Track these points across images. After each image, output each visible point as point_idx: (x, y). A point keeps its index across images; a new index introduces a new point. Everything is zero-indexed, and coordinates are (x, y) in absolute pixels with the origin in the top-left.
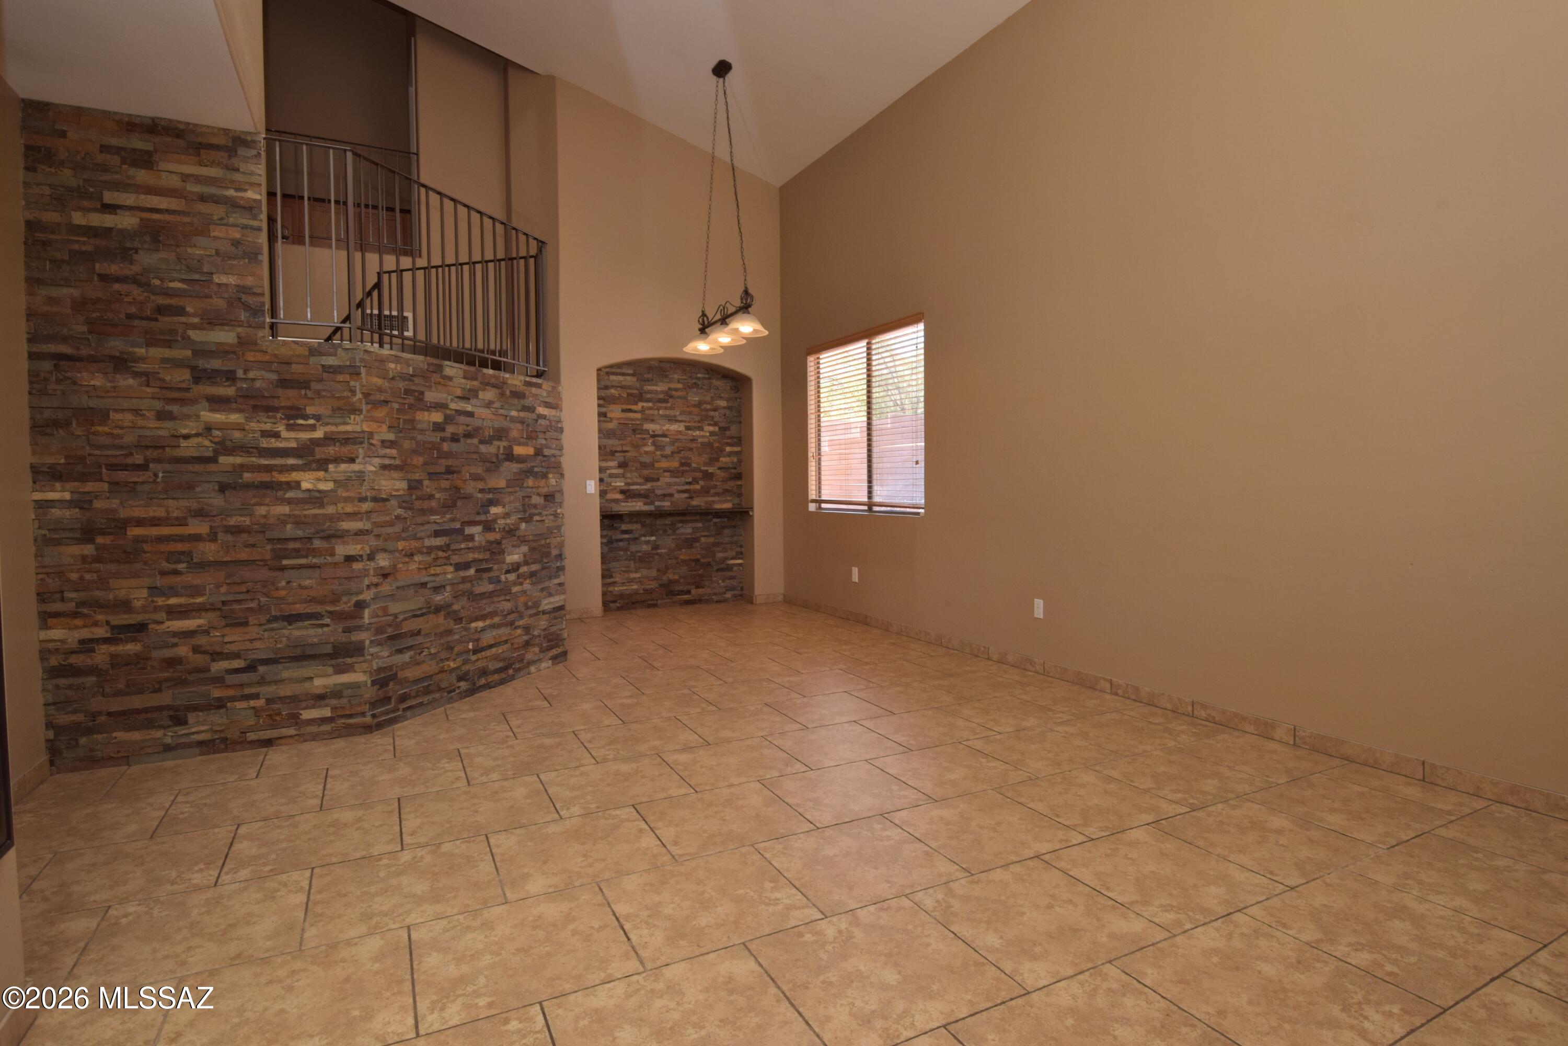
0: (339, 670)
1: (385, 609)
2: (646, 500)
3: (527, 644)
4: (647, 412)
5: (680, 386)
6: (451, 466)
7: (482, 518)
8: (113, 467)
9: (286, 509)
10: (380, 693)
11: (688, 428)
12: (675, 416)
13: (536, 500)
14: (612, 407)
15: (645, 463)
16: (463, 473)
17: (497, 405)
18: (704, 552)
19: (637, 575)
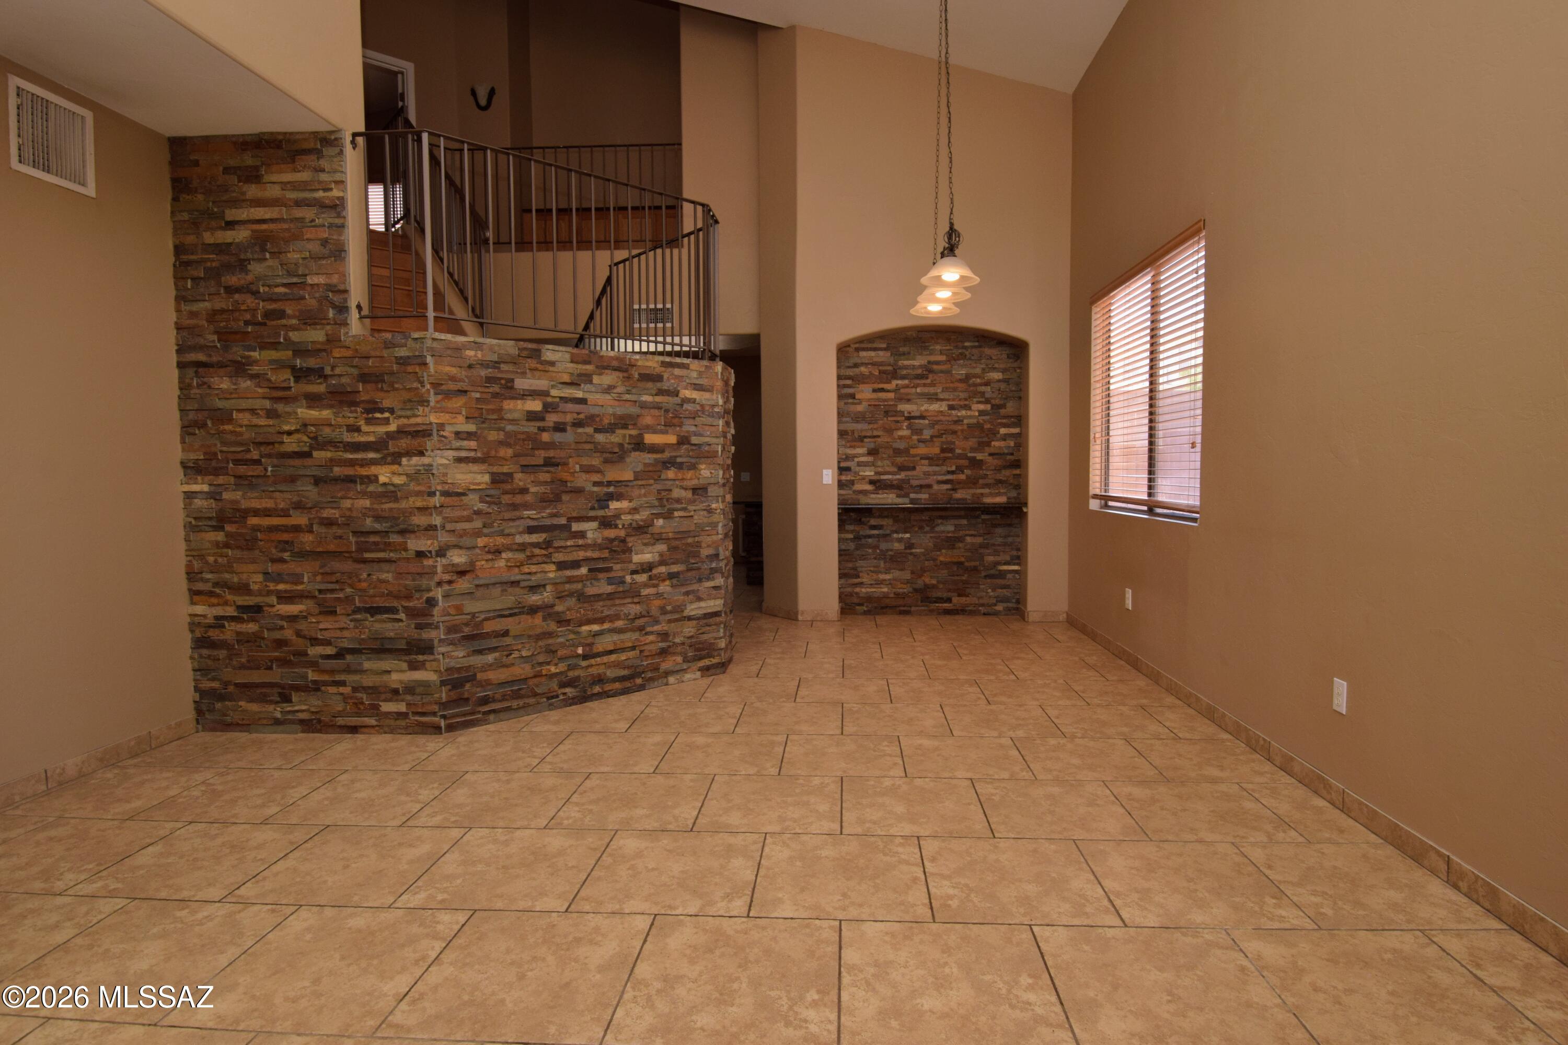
0: (414, 666)
1: (459, 610)
2: (899, 492)
3: (663, 652)
4: (902, 391)
5: (944, 358)
6: (554, 457)
7: (600, 513)
8: (237, 462)
9: (367, 503)
10: (452, 693)
11: (951, 408)
12: (936, 394)
13: (677, 493)
14: (862, 387)
15: (899, 449)
16: (571, 465)
17: (619, 390)
18: (969, 554)
19: (888, 577)
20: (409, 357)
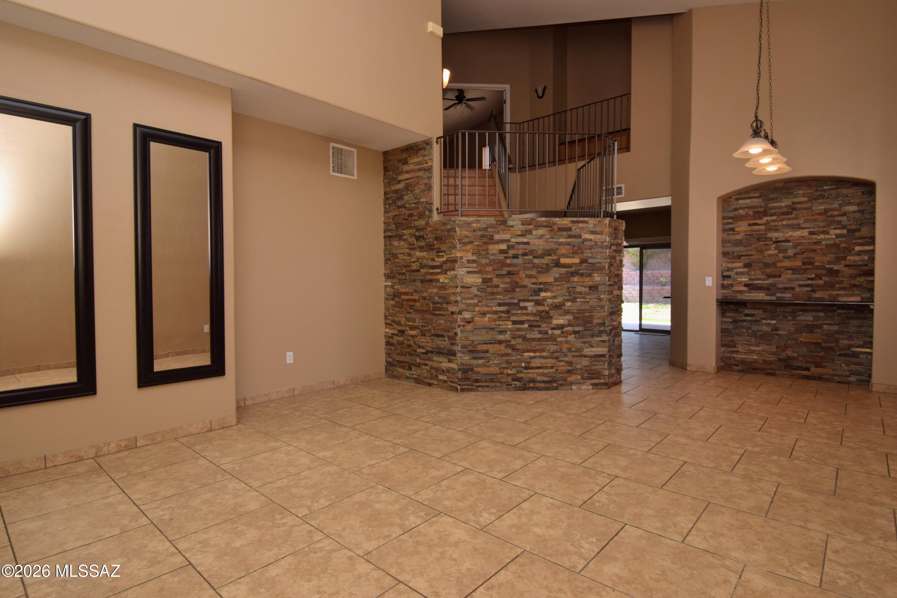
0: (450, 361)
1: (467, 338)
2: (768, 292)
3: (569, 372)
4: (771, 224)
5: (806, 199)
6: (512, 271)
7: (536, 298)
9: (435, 290)
10: (463, 375)
11: (811, 233)
12: (799, 224)
13: (579, 289)
14: (740, 223)
15: (768, 263)
16: (520, 275)
17: (548, 236)
18: (825, 337)
19: (757, 349)
20: (450, 229)
